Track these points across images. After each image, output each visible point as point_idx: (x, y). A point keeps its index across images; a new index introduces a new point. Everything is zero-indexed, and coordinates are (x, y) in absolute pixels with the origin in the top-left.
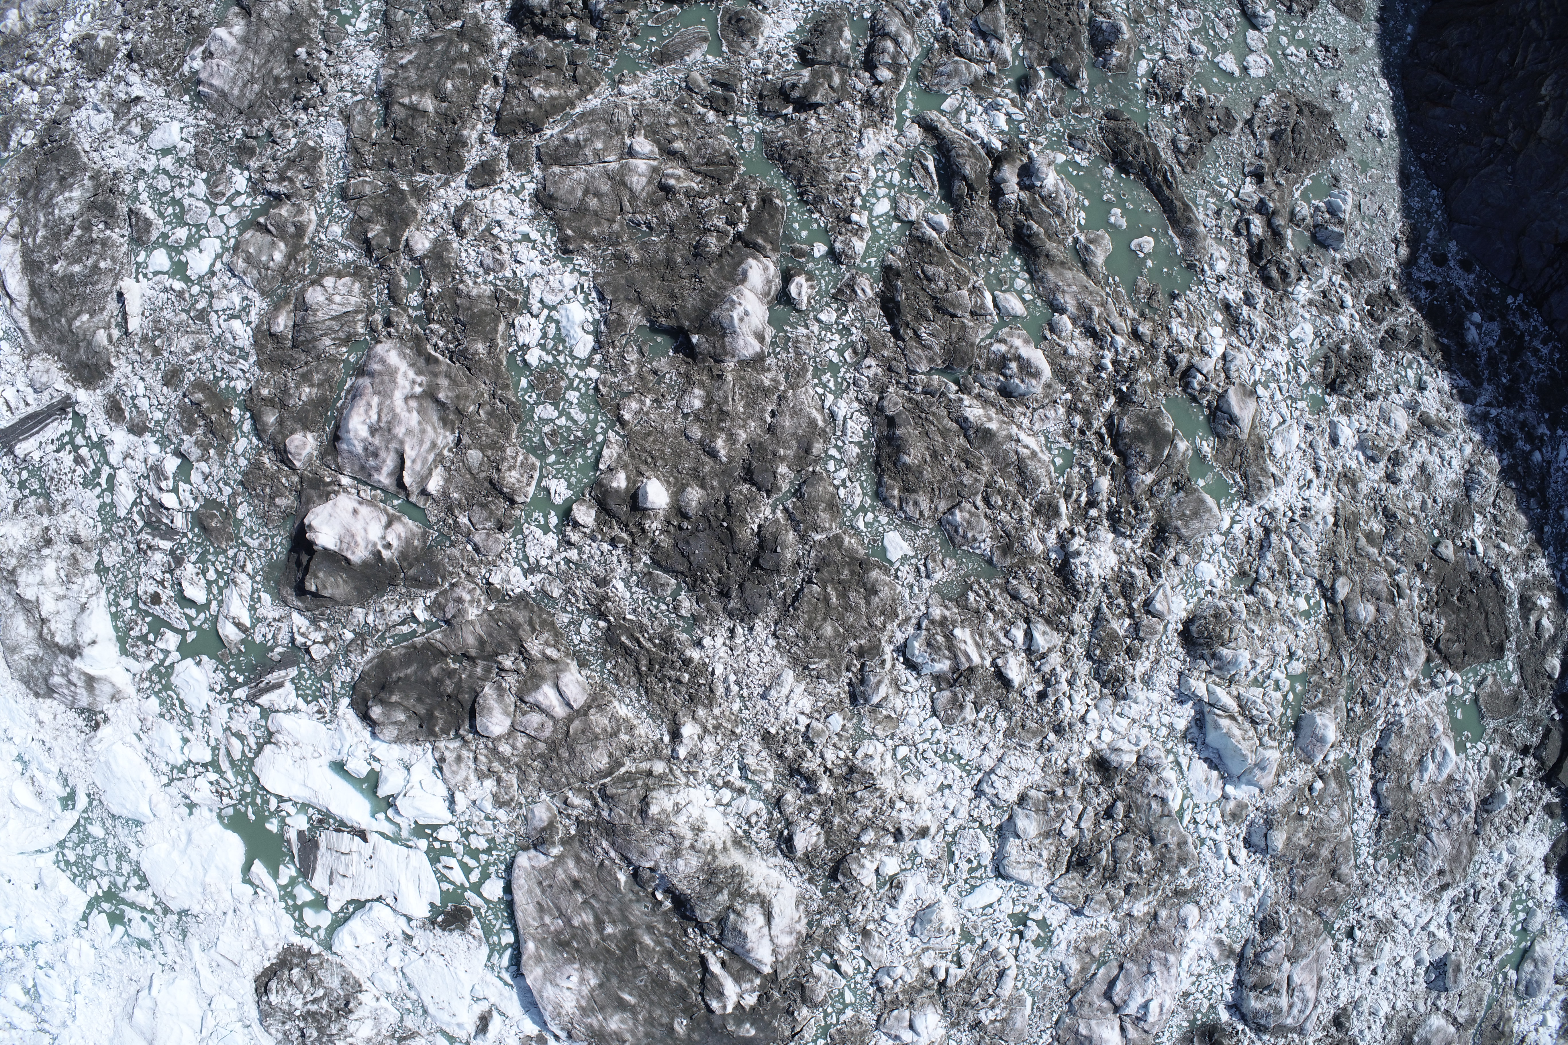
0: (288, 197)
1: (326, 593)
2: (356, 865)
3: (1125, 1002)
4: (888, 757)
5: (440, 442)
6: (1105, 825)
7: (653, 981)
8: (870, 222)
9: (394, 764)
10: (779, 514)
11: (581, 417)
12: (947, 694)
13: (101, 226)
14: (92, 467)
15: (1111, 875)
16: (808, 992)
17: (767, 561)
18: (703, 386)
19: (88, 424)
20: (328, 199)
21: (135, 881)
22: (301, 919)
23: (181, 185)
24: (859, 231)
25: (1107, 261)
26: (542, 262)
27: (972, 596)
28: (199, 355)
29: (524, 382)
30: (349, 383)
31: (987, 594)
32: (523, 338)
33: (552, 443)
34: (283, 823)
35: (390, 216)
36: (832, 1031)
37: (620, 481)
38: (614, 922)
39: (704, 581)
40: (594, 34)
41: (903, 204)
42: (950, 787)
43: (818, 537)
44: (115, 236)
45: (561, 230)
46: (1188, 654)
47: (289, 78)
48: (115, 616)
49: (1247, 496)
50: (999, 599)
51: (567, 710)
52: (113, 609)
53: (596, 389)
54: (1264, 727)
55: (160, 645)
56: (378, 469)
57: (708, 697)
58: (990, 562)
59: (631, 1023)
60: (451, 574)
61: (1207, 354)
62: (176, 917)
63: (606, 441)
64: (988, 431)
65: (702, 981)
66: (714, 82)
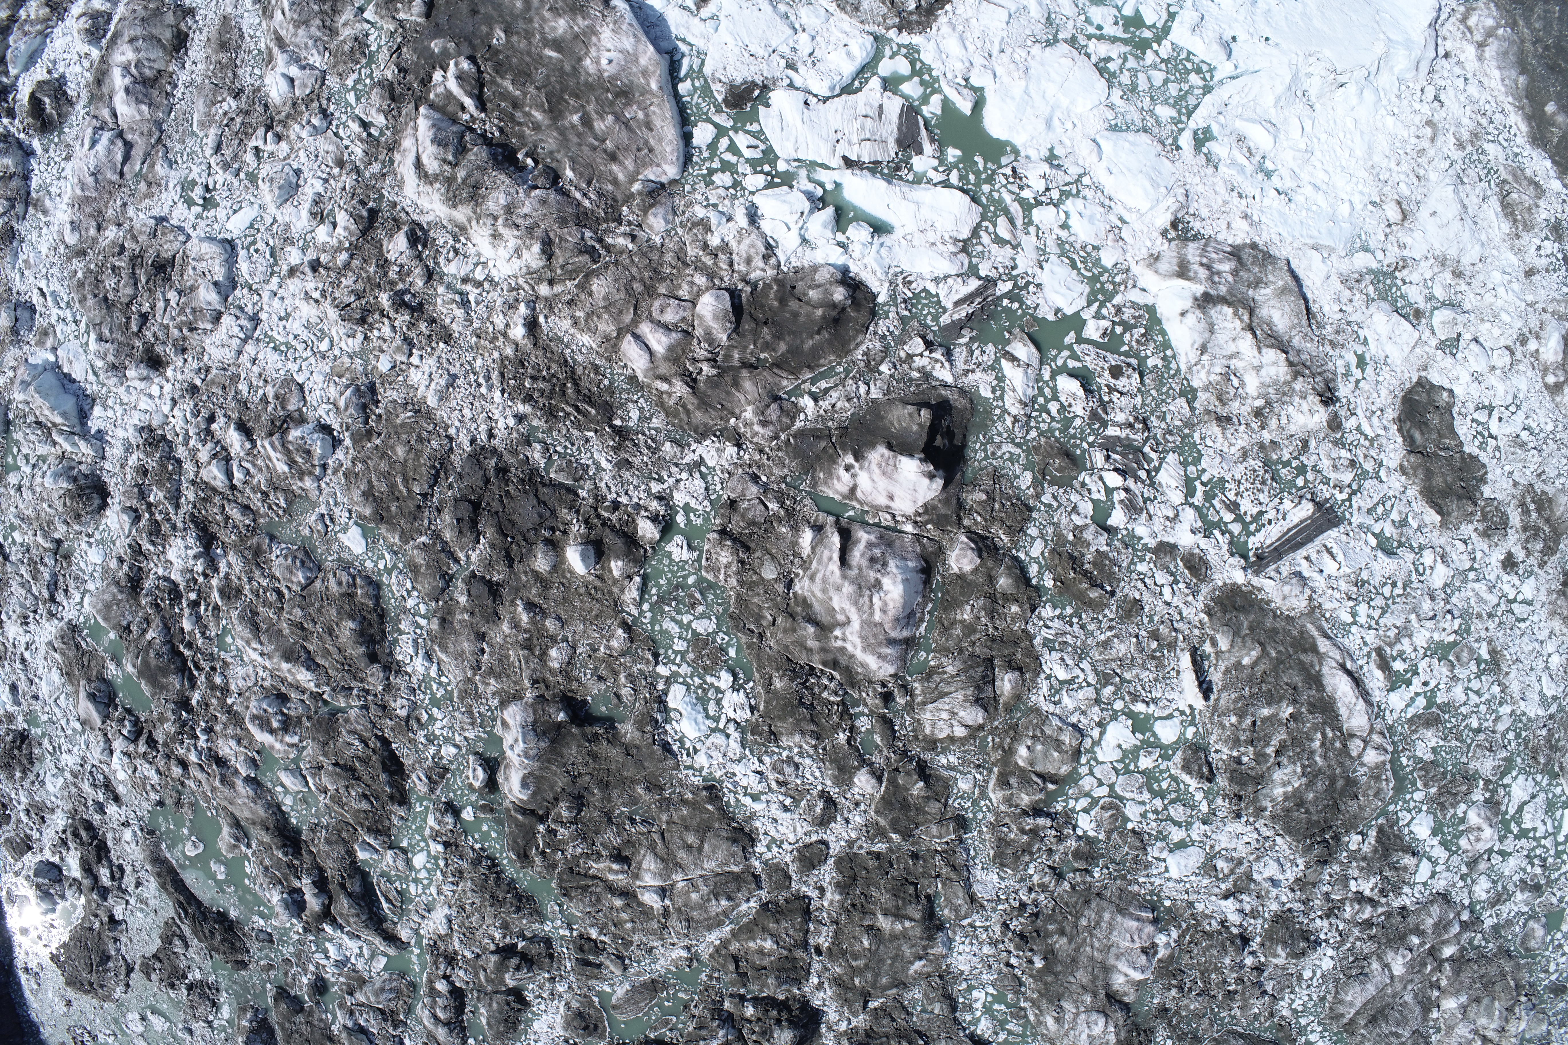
0: (1025, 813)
1: (911, 408)
2: (853, 130)
3: (112, 143)
4: (336, 339)
5: (806, 582)
6: (146, 308)
7: (529, 75)
8: (428, 845)
9: (820, 242)
10: (461, 556)
11: (668, 625)
12: (291, 407)
13: (1245, 759)
14: (1216, 502)
15: (136, 260)
16: (387, 95)
17: (465, 510)
18: (551, 671)
19: (1225, 547)
20: (980, 816)
21: (1112, 66)
22: (912, 63)
23: (1156, 812)
24: (436, 836)
25: (221, 829)
26: (734, 775)
27: (283, 504)
28: (1103, 637)
29: (732, 652)
30: (922, 629)
31: (270, 508)
32: (739, 698)
33: (692, 596)
34: (941, 160)
35: (905, 805)
36: (364, 61)
37: (616, 567)
38: (573, 126)
39: (522, 481)
40: (727, 1004)
41: (401, 864)
42: (281, 319)
43: (423, 539)
44: (1225, 750)
45: (721, 809)
46: (99, 477)
47: (1048, 935)
48: (1166, 345)
49: (74, 628)
50: (259, 504)
51: (638, 331)
52: (1169, 353)
53: (656, 655)
54: (31, 419)
55: (1105, 324)
56: (870, 545)
57: (505, 367)
58: (272, 538)
59: (547, 29)
60: (779, 449)
61: (126, 754)
62: (1061, 36)
63: (639, 605)
64: (288, 660)
65: (482, 85)
66: (599, 966)
